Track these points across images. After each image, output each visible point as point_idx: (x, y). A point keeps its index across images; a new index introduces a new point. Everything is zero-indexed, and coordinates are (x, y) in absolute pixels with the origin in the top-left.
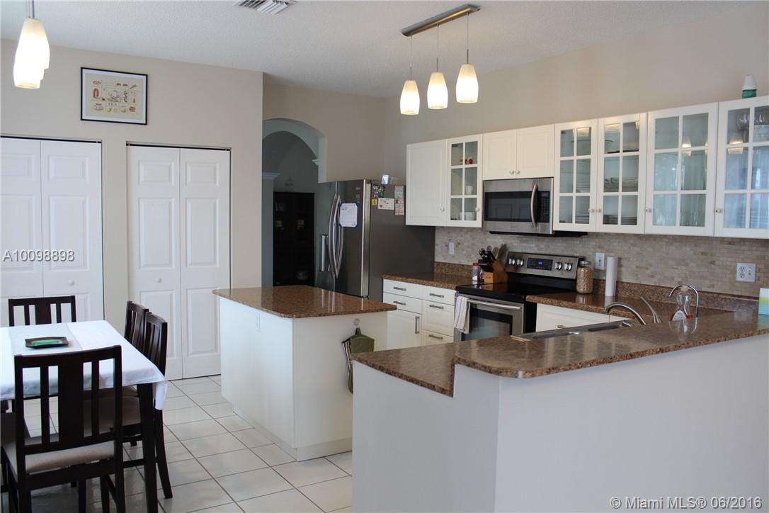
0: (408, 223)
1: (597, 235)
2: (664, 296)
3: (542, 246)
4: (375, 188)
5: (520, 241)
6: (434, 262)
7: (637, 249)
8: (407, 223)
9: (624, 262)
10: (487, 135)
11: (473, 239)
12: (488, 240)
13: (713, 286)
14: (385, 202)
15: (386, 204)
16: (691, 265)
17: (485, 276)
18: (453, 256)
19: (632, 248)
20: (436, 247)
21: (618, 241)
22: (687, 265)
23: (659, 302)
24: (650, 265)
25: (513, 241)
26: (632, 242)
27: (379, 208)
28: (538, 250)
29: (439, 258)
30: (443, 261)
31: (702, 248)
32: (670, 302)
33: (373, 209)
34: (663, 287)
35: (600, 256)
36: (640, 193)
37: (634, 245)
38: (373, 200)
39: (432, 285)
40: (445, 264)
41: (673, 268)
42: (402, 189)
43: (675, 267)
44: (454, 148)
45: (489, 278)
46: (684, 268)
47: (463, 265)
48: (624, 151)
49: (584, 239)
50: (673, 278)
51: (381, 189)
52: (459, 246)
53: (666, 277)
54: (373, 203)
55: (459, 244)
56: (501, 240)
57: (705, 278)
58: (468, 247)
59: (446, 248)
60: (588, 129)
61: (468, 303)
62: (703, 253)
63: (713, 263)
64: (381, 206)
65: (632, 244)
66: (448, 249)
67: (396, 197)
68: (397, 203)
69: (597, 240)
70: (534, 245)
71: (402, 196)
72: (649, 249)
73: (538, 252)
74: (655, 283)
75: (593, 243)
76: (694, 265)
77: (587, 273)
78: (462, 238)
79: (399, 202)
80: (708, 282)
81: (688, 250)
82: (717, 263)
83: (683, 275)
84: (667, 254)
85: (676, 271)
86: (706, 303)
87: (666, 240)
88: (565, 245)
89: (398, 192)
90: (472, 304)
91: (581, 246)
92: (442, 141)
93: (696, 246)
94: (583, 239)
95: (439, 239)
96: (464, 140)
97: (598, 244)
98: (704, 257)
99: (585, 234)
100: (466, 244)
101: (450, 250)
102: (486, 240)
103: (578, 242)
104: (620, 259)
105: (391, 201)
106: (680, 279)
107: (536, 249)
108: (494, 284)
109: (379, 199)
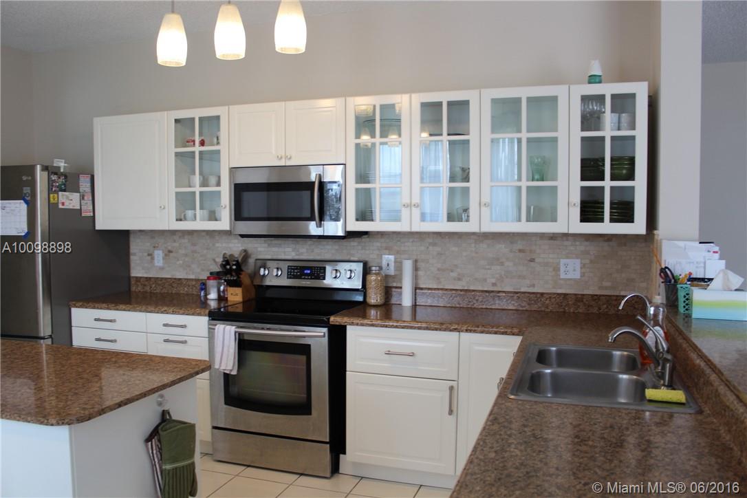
0: (100, 226)
1: (382, 234)
2: (477, 300)
3: (304, 250)
4: (54, 177)
5: (269, 245)
6: (129, 278)
7: (438, 249)
8: (98, 227)
9: (420, 264)
10: (235, 109)
11: (194, 245)
12: (217, 245)
13: (533, 286)
14: (67, 198)
15: (70, 201)
16: (507, 264)
17: (229, 293)
18: (162, 269)
19: (431, 248)
20: (132, 257)
21: (411, 240)
22: (502, 264)
23: (471, 308)
24: (456, 266)
25: (256, 245)
26: (431, 241)
27: (61, 206)
28: (297, 255)
29: (137, 271)
30: (145, 276)
31: (520, 245)
32: (484, 307)
33: (52, 207)
34: (474, 291)
35: (388, 259)
36: (473, 184)
37: (434, 244)
38: (51, 195)
39: (166, 312)
40: (148, 279)
41: (486, 269)
42: (88, 179)
43: (487, 267)
44: (178, 125)
45: (236, 296)
46: (498, 267)
47: (180, 279)
48: (449, 135)
49: (365, 239)
50: (485, 280)
51: (62, 179)
52: (171, 254)
53: (476, 279)
54: (52, 200)
55: (170, 252)
56: (240, 245)
57: (524, 278)
58: (186, 255)
59: (149, 258)
60: (372, 107)
61: (236, 332)
62: (520, 251)
63: (532, 260)
64: (63, 204)
65: (430, 244)
66: (153, 259)
67: (81, 191)
68: (83, 198)
69: (383, 240)
70: (290, 249)
71: (88, 190)
72: (454, 249)
73: (297, 258)
74: (463, 286)
75: (377, 244)
76: (511, 264)
77: (381, 280)
78: (176, 244)
79: (86, 198)
80: (528, 282)
81: (502, 248)
82: (537, 260)
83: (497, 276)
84: (477, 253)
85: (489, 271)
86: (529, 304)
87: (475, 237)
88: (337, 247)
89: (84, 184)
90: (240, 334)
91: (360, 247)
92: (159, 114)
93: (512, 243)
94: (363, 240)
95: (136, 247)
96: (196, 113)
97: (384, 245)
98: (521, 255)
99: (366, 233)
100: (182, 252)
101: (156, 261)
102: (214, 245)
103: (355, 244)
104: (416, 261)
105: (76, 196)
106: (493, 281)
107: (293, 254)
108: (244, 302)
109: (60, 193)
